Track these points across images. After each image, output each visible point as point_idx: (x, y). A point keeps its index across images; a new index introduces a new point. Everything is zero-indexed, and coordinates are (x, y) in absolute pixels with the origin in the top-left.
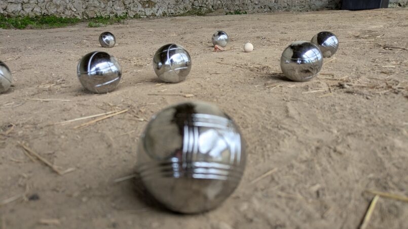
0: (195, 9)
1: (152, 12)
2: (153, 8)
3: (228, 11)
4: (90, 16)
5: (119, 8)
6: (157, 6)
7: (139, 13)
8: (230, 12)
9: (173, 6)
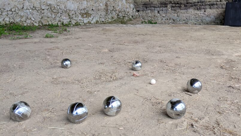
0: (120, 18)
1: (88, 20)
2: (90, 18)
3: (143, 20)
4: (44, 23)
5: (65, 18)
6: (92, 17)
7: (79, 21)
8: (145, 21)
9: (103, 16)
